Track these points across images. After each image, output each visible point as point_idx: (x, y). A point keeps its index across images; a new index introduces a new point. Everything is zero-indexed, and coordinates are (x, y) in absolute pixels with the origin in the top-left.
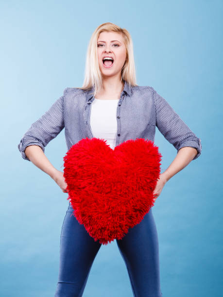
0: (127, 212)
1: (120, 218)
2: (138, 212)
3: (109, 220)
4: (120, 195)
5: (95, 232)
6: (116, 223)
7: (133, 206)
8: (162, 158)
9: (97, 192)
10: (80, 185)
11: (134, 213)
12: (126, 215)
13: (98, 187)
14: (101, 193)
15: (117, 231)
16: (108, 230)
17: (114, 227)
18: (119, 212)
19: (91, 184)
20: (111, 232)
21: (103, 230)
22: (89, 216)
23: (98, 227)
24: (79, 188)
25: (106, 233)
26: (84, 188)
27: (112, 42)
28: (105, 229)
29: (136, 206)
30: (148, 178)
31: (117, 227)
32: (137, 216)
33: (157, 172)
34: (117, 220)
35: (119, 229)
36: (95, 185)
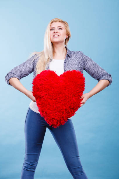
0: (66, 110)
1: (62, 113)
2: (72, 110)
3: (56, 114)
4: (62, 100)
5: (49, 121)
6: (60, 116)
7: (69, 106)
8: (85, 80)
9: (50, 99)
10: (41, 95)
11: (70, 110)
12: (65, 111)
13: (50, 96)
14: (52, 100)
15: (61, 120)
16: (56, 119)
17: (59, 118)
18: (62, 110)
19: (46, 94)
20: (57, 120)
21: (53, 120)
22: (46, 112)
23: (50, 118)
24: (40, 97)
25: (55, 121)
26: (43, 97)
27: (58, 27)
28: (54, 119)
29: (71, 106)
30: (78, 91)
31: (61, 118)
32: (72, 112)
33: (82, 87)
34: (61, 114)
35: (62, 119)
36: (48, 95)
